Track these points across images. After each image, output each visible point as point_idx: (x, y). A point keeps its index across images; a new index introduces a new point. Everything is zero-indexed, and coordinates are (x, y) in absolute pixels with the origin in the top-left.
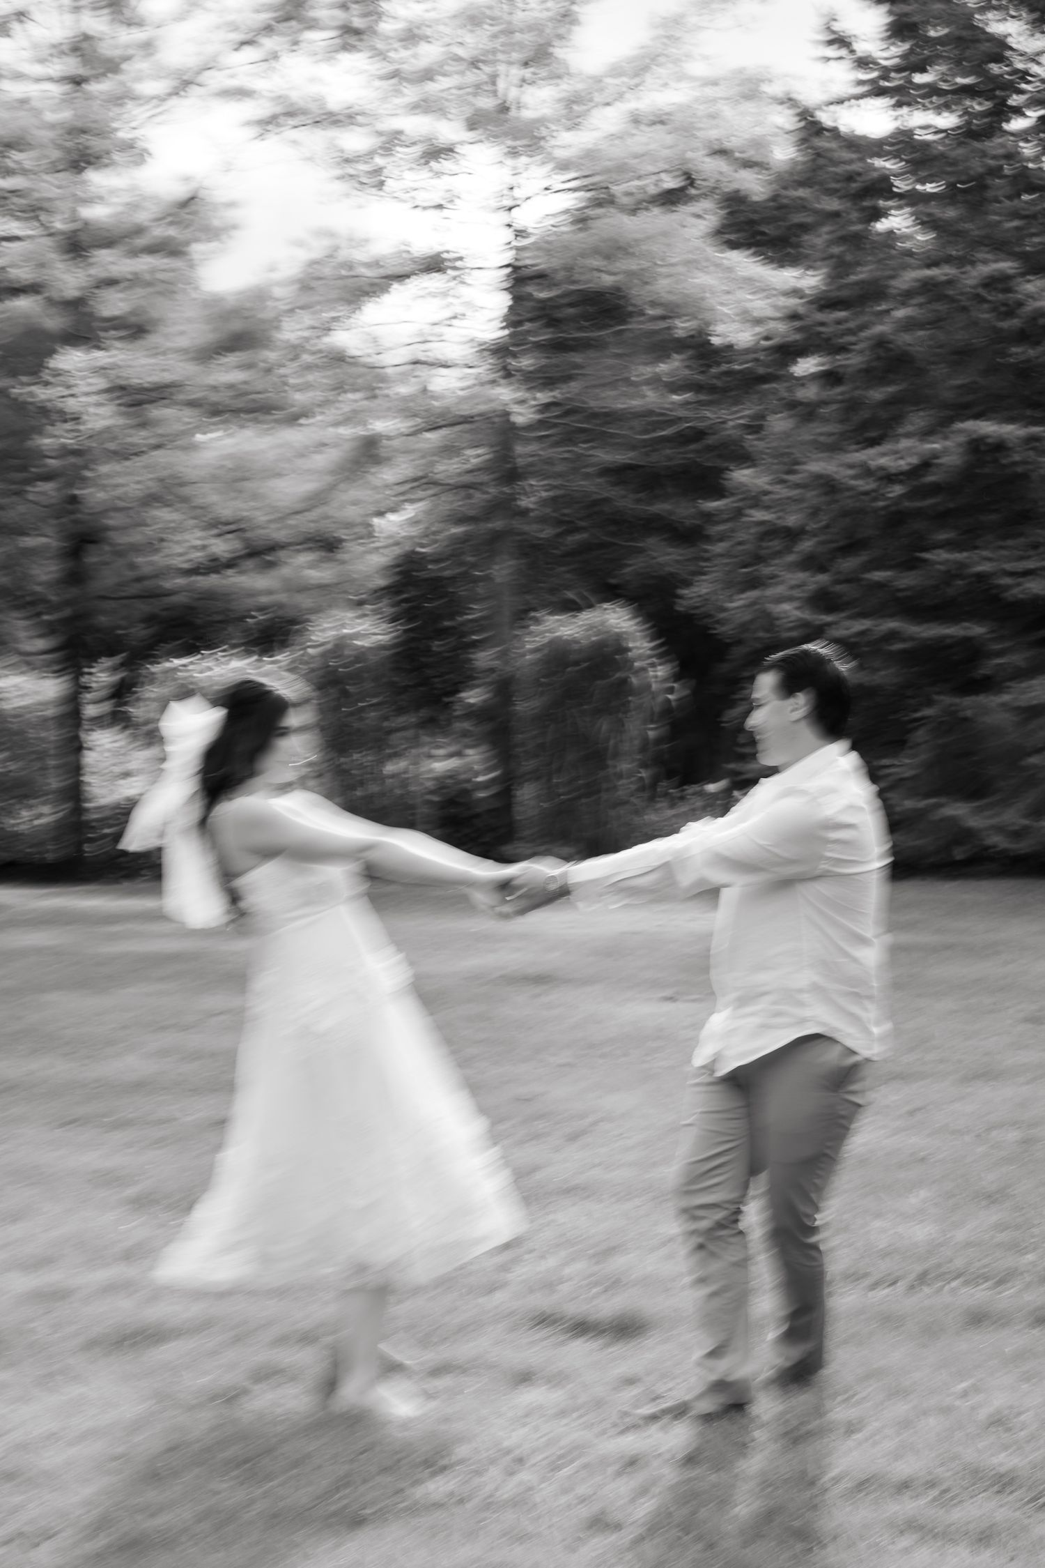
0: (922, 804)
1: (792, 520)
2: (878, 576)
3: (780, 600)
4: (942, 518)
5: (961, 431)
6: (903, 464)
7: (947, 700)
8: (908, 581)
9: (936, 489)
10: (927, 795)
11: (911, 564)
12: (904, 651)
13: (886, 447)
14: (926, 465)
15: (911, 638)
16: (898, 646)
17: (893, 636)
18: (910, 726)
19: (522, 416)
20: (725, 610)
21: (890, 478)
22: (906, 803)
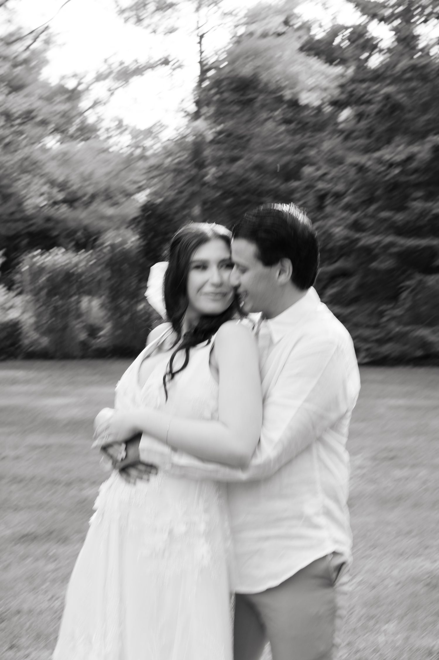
2: (384, 214)
3: (336, 225)
4: (417, 186)
5: (429, 141)
6: (399, 158)
7: (418, 277)
8: (400, 217)
9: (415, 171)
10: (407, 324)
11: (401, 208)
12: (398, 252)
13: (390, 150)
14: (410, 158)
15: (402, 246)
16: (394, 250)
17: (392, 244)
18: (401, 290)
19: (210, 136)
21: (391, 165)
22: (396, 329)
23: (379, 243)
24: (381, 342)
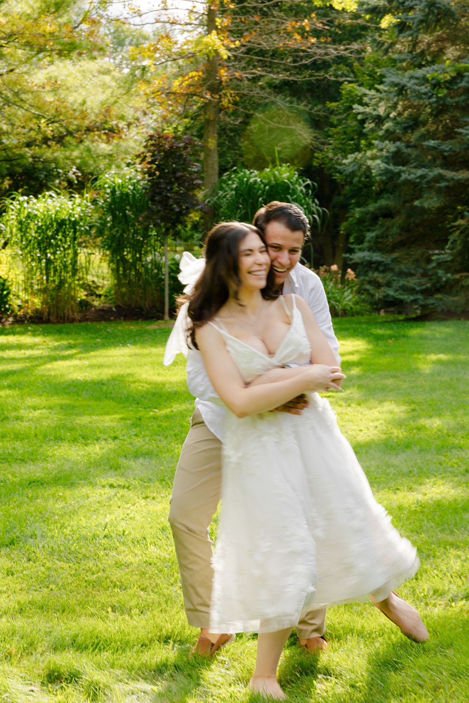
0: (457, 276)
1: (381, 111)
2: (431, 143)
3: (373, 158)
6: (447, 76)
8: (446, 146)
10: (457, 272)
12: (447, 187)
13: (435, 67)
14: (460, 76)
15: (451, 180)
16: (443, 184)
17: (439, 178)
18: (451, 230)
19: (225, 54)
20: (340, 164)
21: (437, 85)
22: (445, 276)
23: (422, 177)
24: (427, 293)
